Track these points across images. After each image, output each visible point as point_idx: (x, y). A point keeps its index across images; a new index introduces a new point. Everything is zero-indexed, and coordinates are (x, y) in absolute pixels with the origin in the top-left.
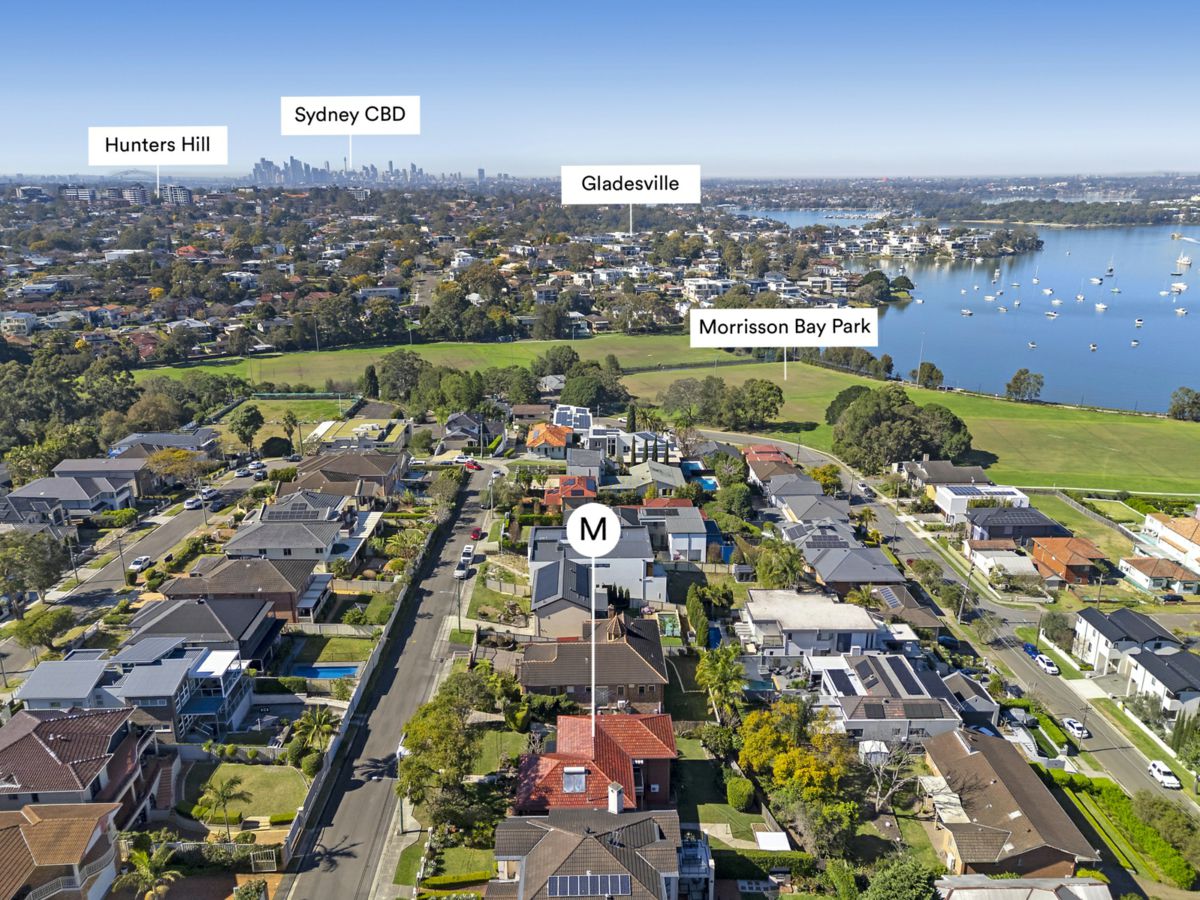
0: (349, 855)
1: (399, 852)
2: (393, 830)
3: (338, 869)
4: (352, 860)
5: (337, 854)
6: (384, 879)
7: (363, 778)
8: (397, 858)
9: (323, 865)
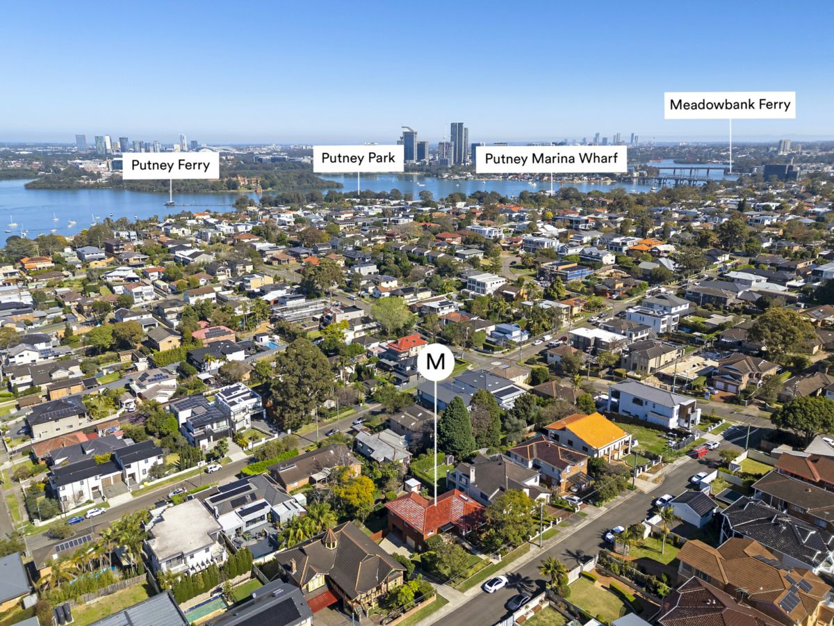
0: (568, 552)
1: (549, 541)
2: (544, 550)
3: (577, 549)
4: (569, 549)
5: (574, 556)
6: (563, 534)
7: (534, 584)
8: (551, 539)
9: (583, 555)
